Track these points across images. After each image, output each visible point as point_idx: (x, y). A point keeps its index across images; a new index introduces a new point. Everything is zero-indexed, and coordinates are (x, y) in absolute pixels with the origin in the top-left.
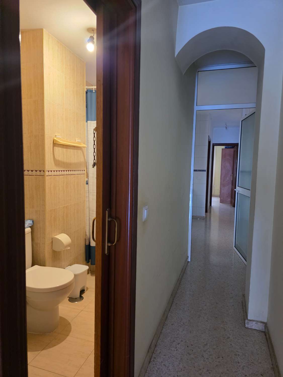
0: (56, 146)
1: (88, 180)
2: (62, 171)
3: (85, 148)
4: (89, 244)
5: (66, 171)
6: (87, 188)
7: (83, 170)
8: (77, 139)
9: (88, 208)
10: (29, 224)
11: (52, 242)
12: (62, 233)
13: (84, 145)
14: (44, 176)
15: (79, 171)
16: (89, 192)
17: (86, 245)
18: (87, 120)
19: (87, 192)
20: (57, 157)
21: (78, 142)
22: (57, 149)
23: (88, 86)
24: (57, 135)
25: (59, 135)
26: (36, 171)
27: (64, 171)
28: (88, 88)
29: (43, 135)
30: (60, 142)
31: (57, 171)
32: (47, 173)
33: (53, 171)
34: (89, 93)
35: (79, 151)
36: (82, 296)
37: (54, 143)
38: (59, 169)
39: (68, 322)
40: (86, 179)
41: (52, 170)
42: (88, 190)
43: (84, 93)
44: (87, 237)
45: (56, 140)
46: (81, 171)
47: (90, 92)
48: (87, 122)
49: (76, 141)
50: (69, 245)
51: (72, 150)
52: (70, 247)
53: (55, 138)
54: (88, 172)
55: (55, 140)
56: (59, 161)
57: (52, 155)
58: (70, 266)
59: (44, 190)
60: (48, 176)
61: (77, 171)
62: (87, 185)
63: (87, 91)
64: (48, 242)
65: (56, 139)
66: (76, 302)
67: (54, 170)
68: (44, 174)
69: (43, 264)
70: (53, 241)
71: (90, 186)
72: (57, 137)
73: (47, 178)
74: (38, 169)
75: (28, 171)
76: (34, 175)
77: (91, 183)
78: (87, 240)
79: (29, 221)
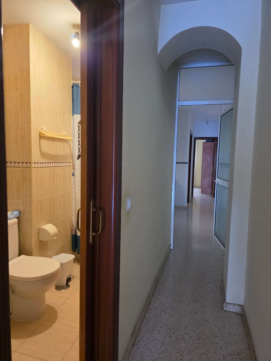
0: (42, 139)
1: (74, 171)
2: (48, 163)
3: (72, 141)
4: (75, 234)
5: (53, 163)
6: (73, 179)
7: (69, 162)
8: (63, 132)
9: (74, 199)
10: (16, 215)
12: (49, 223)
13: (70, 138)
14: (30, 168)
15: (65, 163)
16: (76, 184)
17: (72, 235)
18: (73, 113)
19: (74, 183)
20: (43, 150)
21: (64, 134)
22: (43, 142)
23: (74, 81)
24: (43, 128)
25: (46, 128)
26: (23, 163)
27: (50, 163)
28: (74, 83)
29: (29, 128)
30: (46, 135)
31: (43, 163)
32: (33, 165)
34: (75, 88)
35: (66, 144)
36: (68, 284)
37: (40, 135)
38: (46, 161)
39: (55, 309)
40: (73, 171)
42: (73, 181)
43: (70, 87)
44: (73, 227)
46: (67, 163)
47: (76, 86)
48: (73, 115)
49: (62, 134)
50: (55, 235)
51: (58, 143)
52: (56, 237)
53: (41, 131)
54: (74, 164)
56: (45, 153)
57: (38, 147)
58: (57, 255)
59: (30, 181)
60: (34, 168)
61: (63, 163)
62: (73, 177)
63: (73, 85)
64: (34, 232)
65: (43, 132)
66: (63, 290)
67: (40, 162)
68: (30, 166)
69: (29, 253)
70: (40, 231)
71: (76, 178)
72: (43, 130)
73: (33, 170)
74: (24, 161)
75: (15, 163)
76: (20, 167)
77: (77, 175)
78: (73, 230)
79: (16, 212)
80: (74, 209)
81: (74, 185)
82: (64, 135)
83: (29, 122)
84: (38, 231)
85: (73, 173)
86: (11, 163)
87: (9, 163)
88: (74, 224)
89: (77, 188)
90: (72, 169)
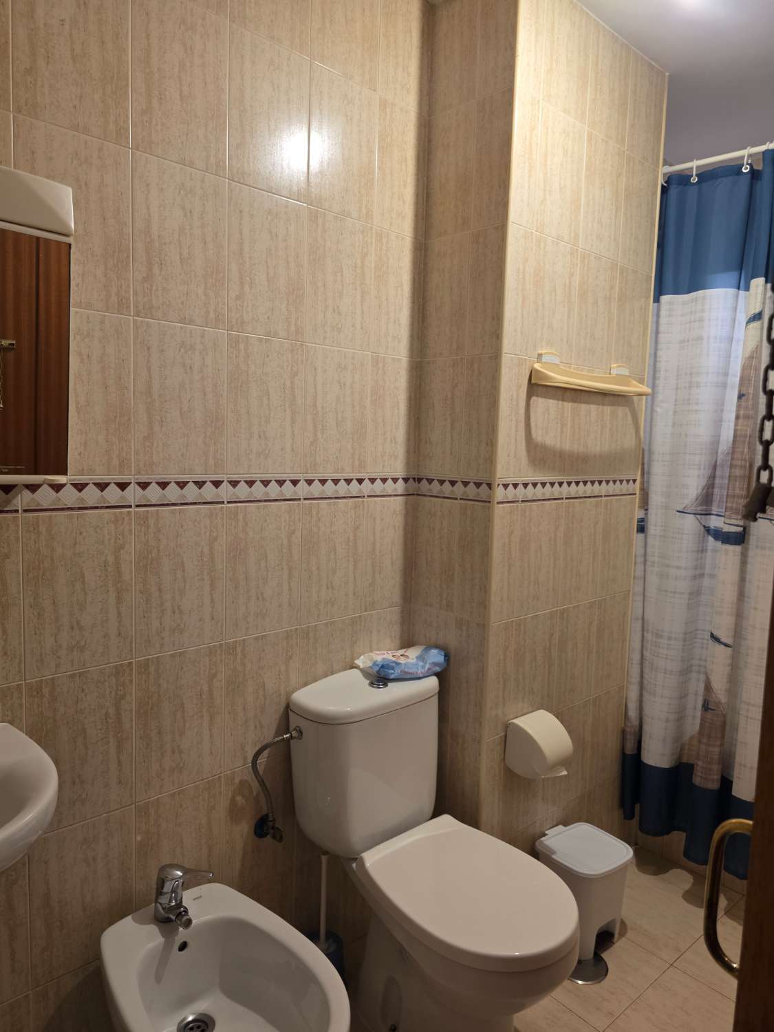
0: (537, 396)
1: (646, 514)
2: (552, 484)
3: (644, 397)
4: (635, 752)
5: (569, 484)
6: (641, 544)
7: (628, 481)
8: (615, 365)
9: (640, 621)
10: (435, 664)
11: (504, 738)
12: (538, 709)
13: (641, 386)
14: (488, 504)
15: (615, 482)
16: (648, 563)
17: (624, 754)
18: (660, 291)
19: (640, 560)
20: (538, 435)
21: (617, 375)
22: (541, 405)
23: (671, 165)
24: (543, 352)
25: (554, 352)
26: (466, 484)
27: (561, 484)
29: (496, 357)
30: (553, 378)
31: (535, 485)
32: (500, 493)
33: (523, 484)
35: (621, 411)
36: (603, 956)
37: (533, 381)
38: (544, 479)
40: (639, 514)
41: (520, 480)
42: (641, 551)
43: (655, 193)
44: (629, 724)
45: (542, 372)
46: (621, 482)
47: (680, 184)
48: (656, 299)
49: (610, 374)
50: (565, 762)
51: (593, 407)
52: (566, 769)
53: (537, 366)
55: (537, 371)
56: (544, 448)
57: (522, 426)
58: (565, 825)
59: (486, 553)
60: (502, 503)
61: (608, 482)
62: (641, 536)
63: (665, 183)
64: (490, 737)
65: (542, 370)
67: (525, 480)
68: (490, 496)
69: (470, 817)
70: (511, 737)
71: (650, 541)
72: (543, 360)
73: (499, 510)
74: (472, 476)
75: (442, 482)
76: (456, 499)
77: (655, 530)
78: (628, 737)
79: (434, 652)
80: (636, 657)
81: (640, 568)
82: (620, 379)
83: (496, 335)
84: (504, 734)
85: (641, 520)
86: (430, 481)
87: (424, 481)
88: (633, 713)
89: (653, 580)
90: (639, 507)
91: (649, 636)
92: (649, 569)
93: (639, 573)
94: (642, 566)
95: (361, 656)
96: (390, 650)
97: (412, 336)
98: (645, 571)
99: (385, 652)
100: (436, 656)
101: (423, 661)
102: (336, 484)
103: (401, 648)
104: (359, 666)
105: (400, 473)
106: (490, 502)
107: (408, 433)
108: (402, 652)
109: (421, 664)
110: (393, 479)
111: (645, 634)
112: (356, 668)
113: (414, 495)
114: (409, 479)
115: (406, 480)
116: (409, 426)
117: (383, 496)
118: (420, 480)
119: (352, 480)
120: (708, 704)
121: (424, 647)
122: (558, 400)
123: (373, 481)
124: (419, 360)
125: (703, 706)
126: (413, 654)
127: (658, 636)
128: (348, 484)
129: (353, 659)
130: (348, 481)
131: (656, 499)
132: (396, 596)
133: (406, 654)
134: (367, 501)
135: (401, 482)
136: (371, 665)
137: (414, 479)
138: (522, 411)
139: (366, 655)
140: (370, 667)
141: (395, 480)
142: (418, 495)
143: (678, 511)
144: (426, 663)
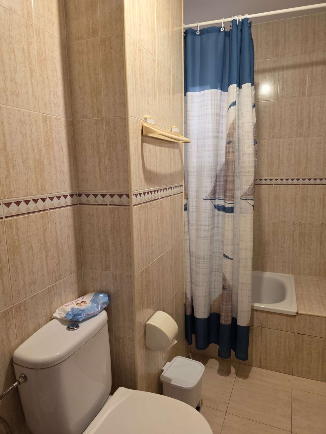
0: (145, 142)
1: (188, 202)
2: (154, 192)
4: (191, 314)
5: (161, 191)
6: (186, 216)
7: (180, 186)
8: (174, 127)
9: (189, 252)
10: (104, 304)
11: (144, 333)
14: (128, 207)
15: (176, 187)
16: (190, 225)
17: (186, 315)
18: (186, 90)
19: (186, 223)
20: (147, 165)
21: (175, 132)
22: (147, 148)
23: (187, 24)
24: (147, 117)
25: (150, 116)
26: (112, 196)
27: (158, 191)
28: (187, 27)
31: (148, 193)
32: (134, 200)
33: (143, 193)
34: (189, 37)
35: (176, 151)
37: (143, 133)
38: (151, 189)
40: (184, 202)
41: (142, 191)
42: (186, 220)
44: (187, 301)
47: (192, 34)
48: (185, 93)
49: (172, 131)
50: (175, 336)
52: (176, 340)
53: (145, 124)
55: (146, 127)
60: (135, 205)
61: (171, 188)
62: (186, 212)
63: (185, 32)
67: (144, 191)
68: (129, 202)
70: (147, 332)
71: (190, 214)
72: (147, 121)
73: (134, 210)
74: (116, 191)
75: (96, 196)
76: (107, 205)
77: (192, 209)
78: (188, 307)
79: (102, 295)
80: (188, 269)
81: (187, 227)
83: (124, 104)
84: (144, 330)
85: (185, 205)
86: (88, 195)
87: (83, 196)
88: (189, 296)
89: (193, 232)
90: (185, 199)
91: (194, 259)
92: (191, 227)
93: (187, 230)
94: (188, 226)
95: (56, 310)
96: (73, 300)
97: (65, 104)
98: (189, 228)
99: (71, 303)
100: (103, 298)
101: (96, 303)
102: (27, 204)
103: (79, 297)
104: (57, 317)
105: (68, 192)
106: (129, 205)
107: (70, 166)
108: (80, 300)
109: (95, 305)
110: (64, 196)
111: (191, 258)
112: (54, 318)
113: (77, 204)
114: (73, 195)
115: (72, 196)
116: (70, 162)
117: (59, 208)
118: (80, 195)
119: (38, 200)
120: (225, 287)
121: (94, 293)
122: (154, 145)
123: (52, 198)
124: (71, 120)
125: (223, 288)
126: (88, 299)
127: (198, 258)
128: (36, 203)
129: (52, 313)
130: (36, 201)
131: (192, 194)
132: (74, 268)
133: (83, 300)
134: (50, 212)
135: (69, 197)
136: (65, 315)
137: (76, 195)
138: (140, 151)
139: (60, 308)
140: (65, 317)
141: (65, 197)
142: (79, 204)
143: (203, 199)
144: (99, 305)
